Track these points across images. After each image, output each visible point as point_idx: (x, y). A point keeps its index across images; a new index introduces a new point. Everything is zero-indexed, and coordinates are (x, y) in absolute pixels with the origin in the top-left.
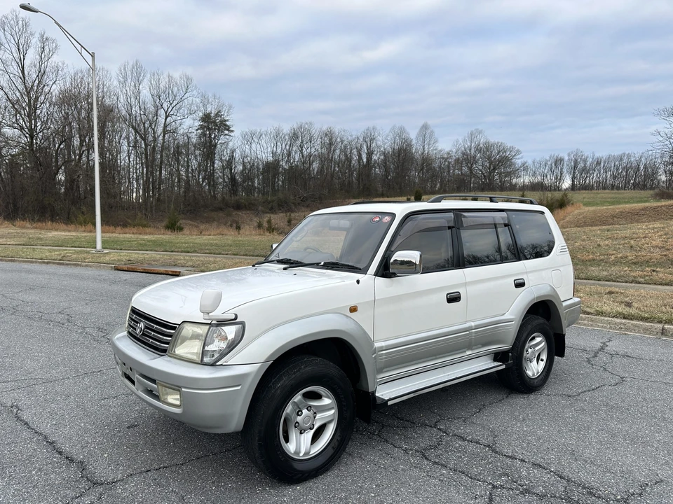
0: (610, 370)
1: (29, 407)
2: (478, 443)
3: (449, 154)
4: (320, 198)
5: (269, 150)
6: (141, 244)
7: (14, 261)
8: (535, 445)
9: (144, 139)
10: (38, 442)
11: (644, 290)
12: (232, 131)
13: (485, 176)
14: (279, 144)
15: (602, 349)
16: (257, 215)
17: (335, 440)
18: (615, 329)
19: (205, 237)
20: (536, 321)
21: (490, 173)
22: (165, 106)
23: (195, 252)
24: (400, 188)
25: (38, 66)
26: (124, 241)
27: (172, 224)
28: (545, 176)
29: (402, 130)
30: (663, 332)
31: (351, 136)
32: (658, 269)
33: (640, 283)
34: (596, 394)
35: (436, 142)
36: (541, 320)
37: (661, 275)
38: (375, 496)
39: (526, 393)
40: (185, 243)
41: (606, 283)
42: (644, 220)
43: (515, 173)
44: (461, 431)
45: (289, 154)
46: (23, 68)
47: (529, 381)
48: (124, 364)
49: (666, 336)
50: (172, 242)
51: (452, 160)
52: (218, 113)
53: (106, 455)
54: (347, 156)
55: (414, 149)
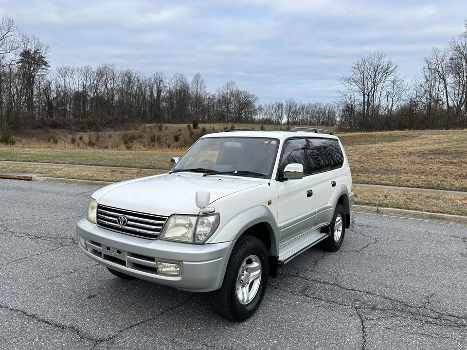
0: (366, 235)
2: (328, 283)
3: (213, 96)
4: (122, 122)
5: (80, 82)
12: (49, 66)
13: (236, 113)
14: (88, 79)
15: (353, 223)
17: (260, 290)
19: (37, 150)
20: (340, 207)
21: (239, 111)
23: (35, 161)
27: (5, 139)
28: (272, 115)
29: (182, 76)
30: (378, 211)
31: (145, 77)
34: (368, 249)
35: (205, 87)
40: (23, 154)
43: (254, 112)
45: (96, 89)
47: (335, 243)
48: (108, 249)
49: (379, 213)
50: (11, 153)
51: (216, 101)
52: (36, 51)
53: (88, 320)
54: (142, 92)
55: (190, 90)
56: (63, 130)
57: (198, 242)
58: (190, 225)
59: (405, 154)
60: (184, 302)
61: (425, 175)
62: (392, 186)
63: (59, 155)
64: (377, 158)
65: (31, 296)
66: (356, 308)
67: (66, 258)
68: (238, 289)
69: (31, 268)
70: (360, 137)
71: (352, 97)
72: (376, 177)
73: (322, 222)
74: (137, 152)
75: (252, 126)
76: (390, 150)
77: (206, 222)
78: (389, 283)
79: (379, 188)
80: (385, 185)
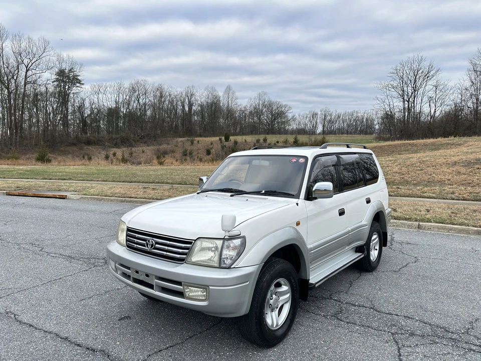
0: (406, 253)
1: (23, 312)
2: (364, 306)
3: (245, 108)
4: (155, 137)
5: (113, 99)
6: (20, 173)
8: (397, 305)
9: (8, 88)
10: (53, 339)
12: (83, 84)
13: (268, 124)
14: (120, 95)
15: (392, 240)
16: (104, 149)
17: (290, 315)
20: (376, 225)
21: (272, 122)
22: (26, 61)
23: (70, 179)
27: (42, 157)
28: (306, 125)
29: (214, 89)
30: (419, 227)
31: (177, 91)
32: (400, 187)
33: (391, 196)
34: (408, 269)
35: (237, 99)
37: (403, 191)
40: (59, 172)
44: (349, 300)
45: (129, 104)
47: (372, 263)
48: (137, 272)
49: (421, 229)
50: (47, 172)
51: (247, 112)
52: (71, 69)
53: (118, 343)
54: (174, 106)
55: (221, 103)
56: (97, 147)
57: (224, 266)
58: (216, 248)
59: (449, 164)
60: (213, 325)
61: (472, 187)
62: (435, 198)
63: (93, 172)
64: (419, 168)
65: (64, 318)
66: (392, 334)
67: (98, 279)
68: (267, 314)
69: (64, 290)
70: (400, 146)
71: (391, 103)
72: (417, 190)
73: (356, 242)
74: (169, 167)
75: (285, 137)
76: (432, 160)
77: (231, 245)
78: (430, 306)
79: (421, 201)
80: (428, 198)
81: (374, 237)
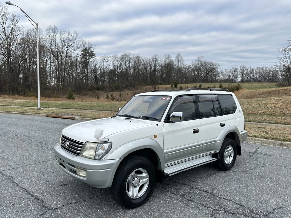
0: (259, 161)
1: (17, 177)
2: (206, 191)
3: (189, 66)
4: (134, 85)
5: (112, 64)
6: (57, 105)
7: (2, 113)
8: (229, 192)
9: (57, 59)
10: (23, 192)
11: (274, 126)
12: (96, 56)
13: (204, 76)
14: (116, 62)
15: (256, 152)
16: (106, 93)
17: (148, 191)
18: (261, 143)
19: (84, 102)
20: (229, 141)
21: (207, 75)
22: (67, 45)
23: (81, 109)
24: (168, 81)
25: (11, 27)
26: (49, 104)
27: (70, 97)
28: (230, 76)
29: (169, 56)
30: (281, 144)
31: (147, 58)
32: (279, 117)
33: (271, 123)
34: (253, 171)
35: (184, 61)
36: (231, 140)
37: (280, 120)
38: (165, 214)
39: (225, 171)
40: (76, 105)
41: (257, 123)
42: (272, 96)
43: (217, 75)
44: (199, 187)
45: (120, 66)
46: (5, 28)
47: (226, 165)
48: (60, 159)
49: (282, 146)
51: (190, 69)
52: (89, 48)
53: (52, 197)
54: (145, 67)
55: (174, 64)
56: (102, 91)
57: (97, 158)
63: (94, 105)
65: (34, 182)
69: (43, 167)
71: (289, 61)
75: (214, 84)
81: (230, 148)
